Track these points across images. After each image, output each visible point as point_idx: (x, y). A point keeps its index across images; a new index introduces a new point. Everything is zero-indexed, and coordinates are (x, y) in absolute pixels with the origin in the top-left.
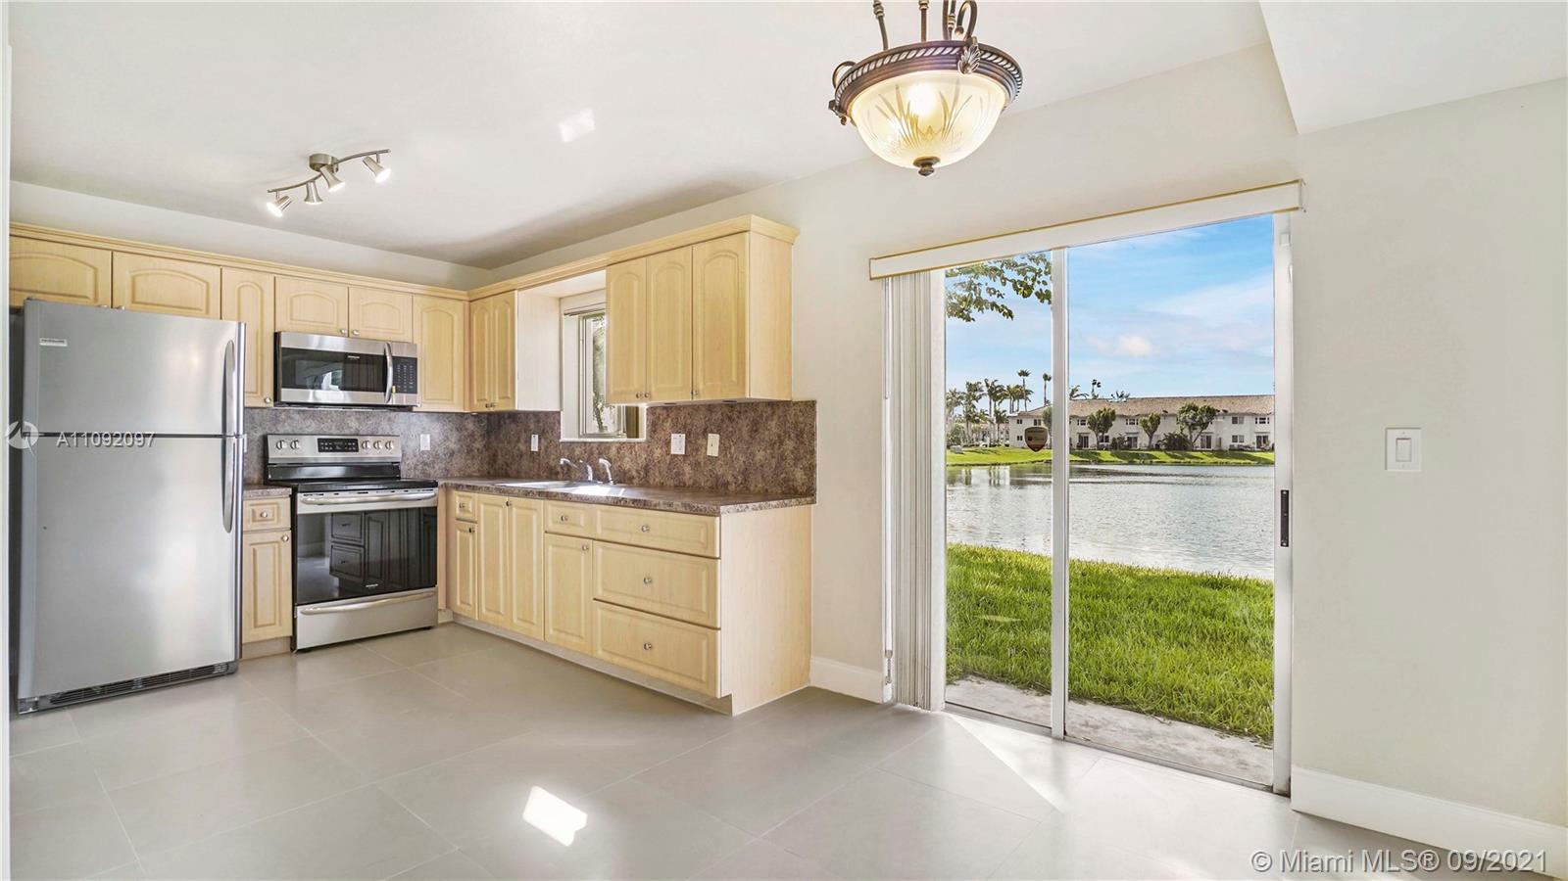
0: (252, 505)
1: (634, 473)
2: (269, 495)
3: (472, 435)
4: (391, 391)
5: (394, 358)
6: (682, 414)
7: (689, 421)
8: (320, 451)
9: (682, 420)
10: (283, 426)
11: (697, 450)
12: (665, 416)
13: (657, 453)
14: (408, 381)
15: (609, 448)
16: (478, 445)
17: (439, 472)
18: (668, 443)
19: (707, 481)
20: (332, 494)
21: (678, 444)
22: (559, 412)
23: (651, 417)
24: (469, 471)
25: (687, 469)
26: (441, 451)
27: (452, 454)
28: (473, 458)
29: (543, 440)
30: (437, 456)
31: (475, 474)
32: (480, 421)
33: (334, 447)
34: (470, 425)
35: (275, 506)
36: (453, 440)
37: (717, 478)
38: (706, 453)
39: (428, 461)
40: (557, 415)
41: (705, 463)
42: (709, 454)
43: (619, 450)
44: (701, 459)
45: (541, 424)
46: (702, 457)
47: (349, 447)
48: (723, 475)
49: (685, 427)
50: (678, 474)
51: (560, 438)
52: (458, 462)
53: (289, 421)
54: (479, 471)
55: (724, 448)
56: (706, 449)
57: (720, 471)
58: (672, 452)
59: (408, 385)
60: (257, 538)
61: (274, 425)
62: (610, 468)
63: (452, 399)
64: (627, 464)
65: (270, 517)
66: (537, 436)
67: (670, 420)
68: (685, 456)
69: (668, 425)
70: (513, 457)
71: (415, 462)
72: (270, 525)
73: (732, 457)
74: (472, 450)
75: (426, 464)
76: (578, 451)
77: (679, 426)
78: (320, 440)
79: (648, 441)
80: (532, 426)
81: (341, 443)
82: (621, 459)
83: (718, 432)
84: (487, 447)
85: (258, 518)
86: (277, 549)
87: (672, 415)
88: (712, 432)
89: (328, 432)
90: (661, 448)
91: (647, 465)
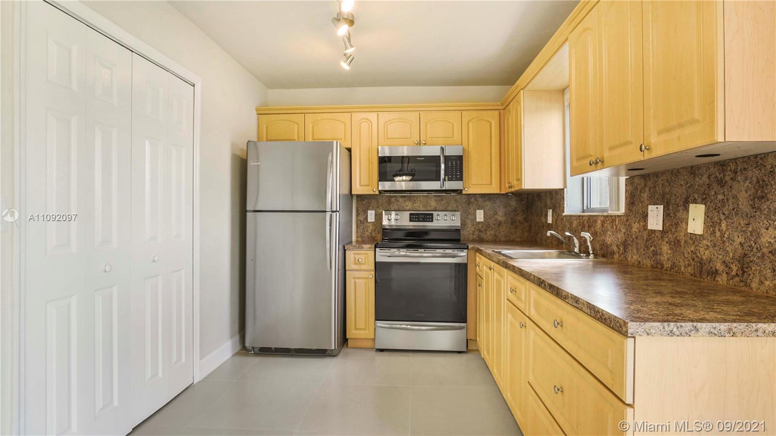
0: (354, 254)
1: (615, 248)
2: (362, 248)
3: (515, 211)
4: (445, 180)
5: (445, 157)
6: (660, 182)
7: (667, 190)
8: (410, 221)
9: (659, 189)
10: (393, 206)
11: (677, 224)
12: (643, 184)
13: (635, 227)
14: (456, 172)
15: (596, 221)
16: (520, 218)
17: (490, 237)
18: (645, 217)
19: (689, 265)
20: (395, 250)
21: (655, 219)
22: (563, 189)
23: (630, 188)
24: (512, 237)
25: (665, 248)
26: (491, 222)
27: (500, 224)
28: (516, 227)
29: (554, 213)
30: (488, 226)
31: (517, 239)
32: (522, 200)
33: (418, 218)
34: (513, 203)
35: (366, 255)
36: (500, 214)
37: (701, 263)
38: (687, 229)
39: (483, 229)
40: (562, 192)
41: (686, 242)
42: (690, 230)
43: (603, 222)
44: (681, 236)
45: (553, 201)
46: (682, 234)
47: (427, 218)
48: (710, 261)
49: (663, 196)
50: (655, 253)
51: (564, 212)
52: (504, 230)
53: (397, 203)
54: (521, 237)
55: (710, 223)
56: (687, 224)
57: (706, 254)
58: (649, 228)
59: (456, 175)
60: (357, 274)
61: (389, 205)
62: (591, 242)
63: (491, 184)
64: (609, 239)
65: (363, 262)
66: (551, 210)
67: (647, 189)
68: (663, 232)
69: (645, 196)
70: (539, 227)
71: (473, 230)
72: (364, 267)
73: (722, 236)
74: (515, 222)
75: (480, 231)
76: (575, 223)
77: (657, 196)
78: (411, 214)
79: (626, 215)
80: (549, 203)
81: (423, 216)
82: (604, 232)
83: (704, 201)
84: (526, 220)
85: (357, 262)
86: (367, 282)
87: (650, 184)
88: (695, 202)
89: (418, 209)
90: (639, 222)
91: (626, 240)
